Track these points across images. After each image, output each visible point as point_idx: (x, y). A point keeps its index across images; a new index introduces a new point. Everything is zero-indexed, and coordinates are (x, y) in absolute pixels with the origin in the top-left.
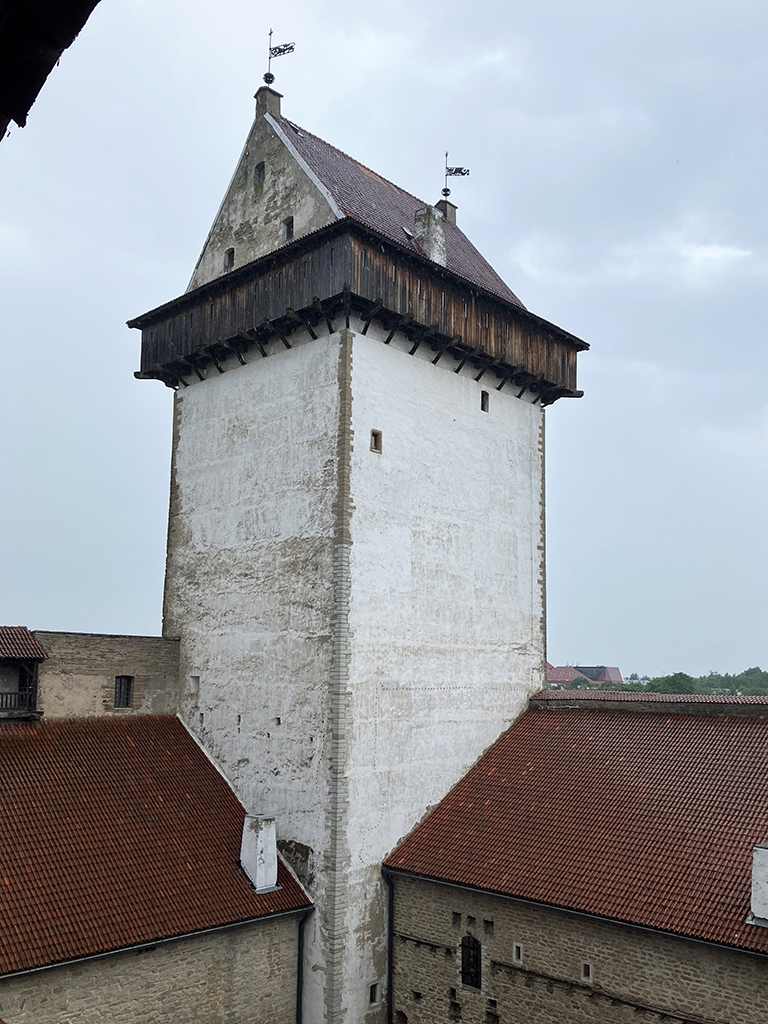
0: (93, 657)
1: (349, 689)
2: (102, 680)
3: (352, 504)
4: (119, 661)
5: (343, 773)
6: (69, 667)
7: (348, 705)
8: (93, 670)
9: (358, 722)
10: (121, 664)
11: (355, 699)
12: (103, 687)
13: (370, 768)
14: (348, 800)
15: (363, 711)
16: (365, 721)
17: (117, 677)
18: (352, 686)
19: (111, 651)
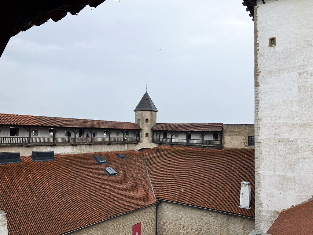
0: (240, 131)
1: (259, 141)
2: (243, 137)
3: (259, 71)
4: (249, 132)
5: (257, 171)
6: (233, 134)
7: (259, 147)
8: (240, 134)
9: (264, 153)
10: (249, 133)
11: (263, 144)
12: (244, 140)
13: (272, 172)
14: (260, 182)
15: (268, 149)
16: (269, 153)
17: (248, 137)
18: (261, 139)
19: (246, 129)
